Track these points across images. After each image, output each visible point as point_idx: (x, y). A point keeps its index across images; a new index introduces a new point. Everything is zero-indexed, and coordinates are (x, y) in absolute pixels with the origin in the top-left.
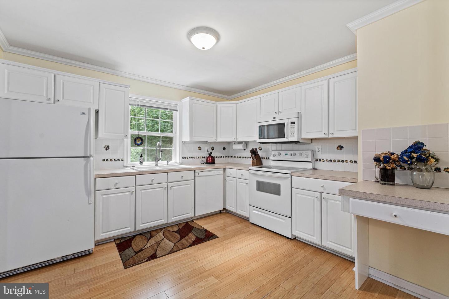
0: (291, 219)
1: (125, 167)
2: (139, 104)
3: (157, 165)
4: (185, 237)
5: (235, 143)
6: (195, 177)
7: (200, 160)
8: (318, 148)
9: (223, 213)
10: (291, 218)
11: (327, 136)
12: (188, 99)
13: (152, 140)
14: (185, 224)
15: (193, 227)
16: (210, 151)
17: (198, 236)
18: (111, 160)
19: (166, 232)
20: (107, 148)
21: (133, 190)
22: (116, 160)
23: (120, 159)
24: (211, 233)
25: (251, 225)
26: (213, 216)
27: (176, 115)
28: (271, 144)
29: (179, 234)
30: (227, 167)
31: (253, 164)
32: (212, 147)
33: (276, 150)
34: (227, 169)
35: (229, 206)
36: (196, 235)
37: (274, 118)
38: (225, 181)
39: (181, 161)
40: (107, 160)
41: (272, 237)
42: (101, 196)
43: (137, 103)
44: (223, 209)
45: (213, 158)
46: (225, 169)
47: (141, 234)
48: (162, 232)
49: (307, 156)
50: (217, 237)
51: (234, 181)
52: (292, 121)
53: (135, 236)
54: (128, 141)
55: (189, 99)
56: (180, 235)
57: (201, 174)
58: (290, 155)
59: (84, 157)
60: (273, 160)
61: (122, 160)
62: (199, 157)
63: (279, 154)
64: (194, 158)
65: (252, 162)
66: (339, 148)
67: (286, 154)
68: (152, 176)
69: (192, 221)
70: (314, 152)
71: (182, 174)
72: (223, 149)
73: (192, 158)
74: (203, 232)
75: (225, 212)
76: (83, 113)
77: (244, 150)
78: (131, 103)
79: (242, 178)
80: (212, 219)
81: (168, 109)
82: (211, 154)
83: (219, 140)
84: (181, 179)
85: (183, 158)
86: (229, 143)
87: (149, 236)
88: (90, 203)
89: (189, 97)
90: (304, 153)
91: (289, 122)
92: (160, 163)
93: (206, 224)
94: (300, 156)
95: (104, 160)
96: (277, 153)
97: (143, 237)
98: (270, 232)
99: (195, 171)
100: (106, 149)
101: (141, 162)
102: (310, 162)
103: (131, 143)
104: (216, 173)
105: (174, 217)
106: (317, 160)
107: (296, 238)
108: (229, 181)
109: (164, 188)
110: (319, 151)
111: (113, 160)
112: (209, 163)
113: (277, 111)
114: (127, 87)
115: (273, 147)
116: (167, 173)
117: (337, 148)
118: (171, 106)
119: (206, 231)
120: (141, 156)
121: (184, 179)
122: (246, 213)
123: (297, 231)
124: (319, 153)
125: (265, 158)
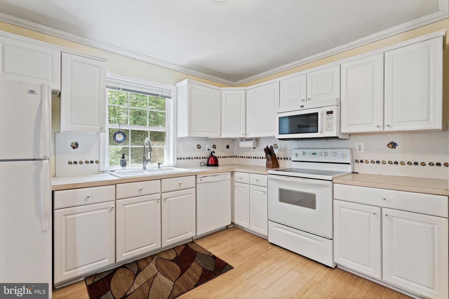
0: (331, 241)
1: (101, 172)
2: (120, 87)
3: (145, 168)
4: (187, 269)
5: (241, 140)
6: (196, 183)
7: (199, 161)
8: (360, 146)
9: (230, 228)
10: (332, 239)
11: (381, 130)
12: (185, 82)
13: (138, 135)
14: (183, 247)
15: (196, 252)
16: (212, 149)
17: (205, 267)
18: (81, 163)
19: (159, 262)
20: (75, 146)
21: (112, 206)
22: (88, 163)
23: (94, 161)
24: (222, 261)
25: (271, 247)
26: (219, 233)
27: (170, 103)
28: (291, 141)
29: (178, 264)
30: (235, 170)
31: (268, 166)
32: (214, 145)
33: (298, 149)
34: (235, 173)
35: (239, 220)
36: (202, 265)
37: (302, 107)
38: (233, 187)
39: (176, 163)
40: (75, 163)
41: (304, 265)
42: (64, 216)
43: (117, 86)
44: (230, 224)
45: (216, 159)
46: (233, 173)
47: (123, 266)
48: (154, 261)
49: (344, 156)
50: (231, 268)
51: (245, 188)
52: (329, 109)
53: (115, 270)
54: (106, 136)
55: (187, 82)
56: (179, 266)
57: (204, 180)
58: (319, 154)
59: (34, 160)
60: (295, 161)
61: (97, 162)
62: (197, 158)
63: (304, 154)
64: (192, 159)
65: (267, 164)
66: (391, 146)
67: (313, 154)
68: (140, 185)
69: (193, 242)
70: (354, 151)
71: (179, 180)
72: (227, 148)
73: (189, 158)
74: (210, 260)
75: (233, 227)
76: (32, 92)
77: (254, 148)
78: (109, 85)
79: (258, 184)
80: (218, 239)
81: (158, 95)
82: (213, 153)
83: (224, 136)
84: (178, 188)
85: (178, 159)
86: (233, 140)
87: (135, 269)
88: (43, 230)
89: (186, 80)
90: (339, 152)
91: (324, 111)
92: (149, 165)
93: (212, 246)
94: (334, 156)
95: (70, 163)
96: (300, 152)
97: (128, 272)
98: (299, 256)
99: (196, 176)
100: (74, 148)
101: (124, 164)
102: (349, 164)
103: (110, 140)
104: (222, 178)
105: (169, 239)
106: (357, 161)
107: (338, 267)
108: (239, 188)
109: (156, 200)
110: (360, 149)
111: (84, 162)
112: (211, 165)
113: (304, 98)
114: (104, 60)
115: (295, 144)
116: (160, 180)
117: (388, 145)
118: (162, 91)
119: (214, 257)
120: (123, 157)
121: (182, 187)
122: (263, 230)
123: (340, 259)
124: (360, 152)
125: (283, 158)
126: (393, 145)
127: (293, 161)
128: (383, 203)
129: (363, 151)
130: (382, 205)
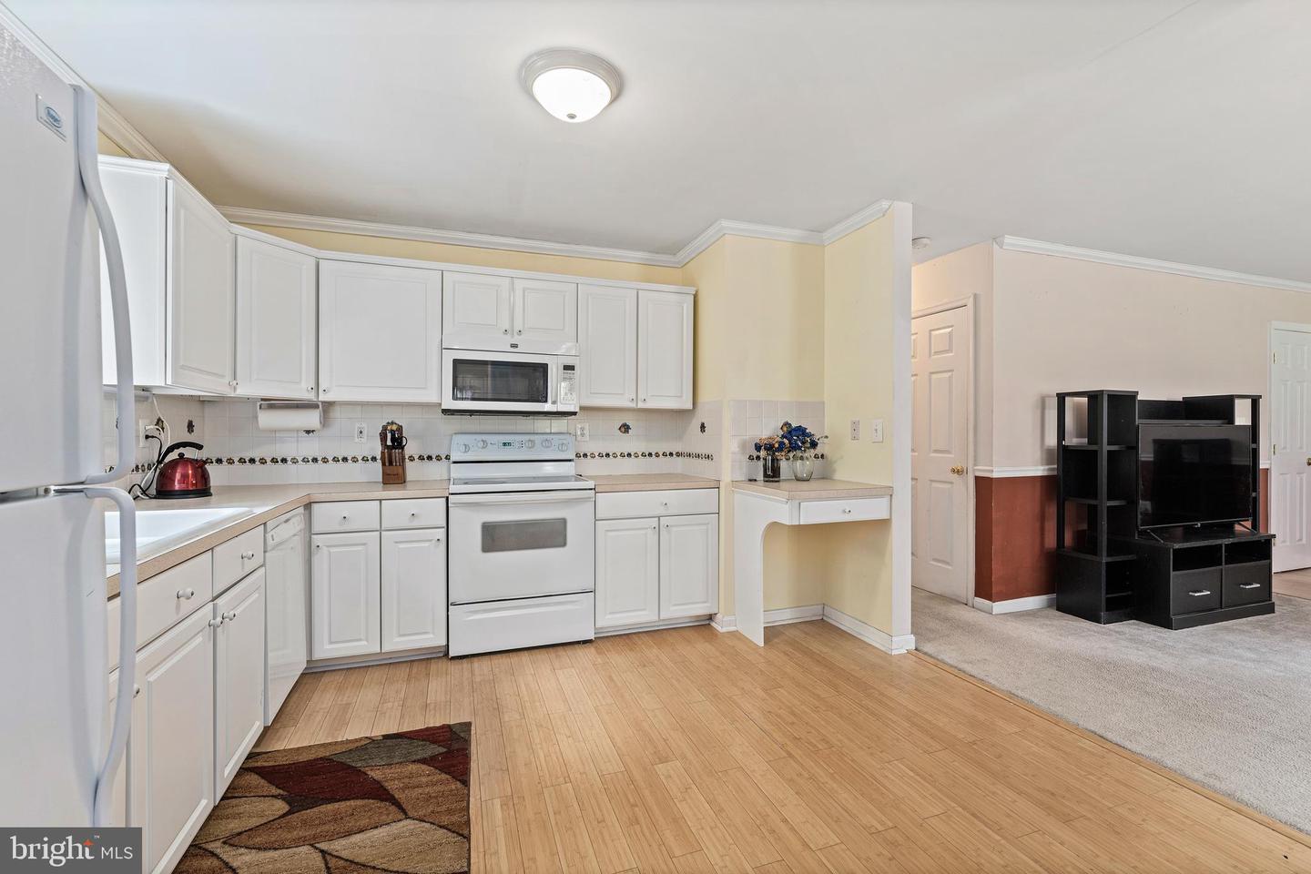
0: (591, 595)
5: (268, 406)
8: (582, 429)
10: (591, 592)
11: (633, 405)
12: (152, 170)
15: (320, 759)
17: (415, 758)
25: (464, 664)
30: (317, 497)
31: (389, 480)
32: (159, 420)
34: (316, 505)
36: (399, 761)
37: (514, 346)
46: (309, 506)
49: (567, 447)
52: (568, 362)
55: (162, 175)
58: (517, 445)
63: (484, 444)
66: (623, 430)
67: (505, 444)
72: (189, 431)
74: (399, 745)
79: (412, 525)
90: (556, 439)
91: (560, 362)
96: (474, 440)
99: (265, 525)
102: (570, 460)
106: (579, 455)
108: (335, 550)
109: (207, 630)
110: (583, 435)
113: (508, 327)
117: (619, 428)
122: (431, 636)
123: (607, 617)
124: (583, 439)
125: (416, 457)
126: (625, 428)
127: (455, 462)
128: (661, 511)
129: (587, 438)
130: (657, 513)
